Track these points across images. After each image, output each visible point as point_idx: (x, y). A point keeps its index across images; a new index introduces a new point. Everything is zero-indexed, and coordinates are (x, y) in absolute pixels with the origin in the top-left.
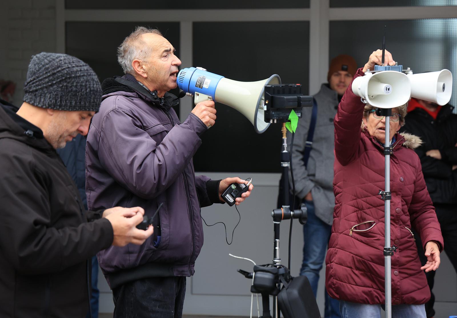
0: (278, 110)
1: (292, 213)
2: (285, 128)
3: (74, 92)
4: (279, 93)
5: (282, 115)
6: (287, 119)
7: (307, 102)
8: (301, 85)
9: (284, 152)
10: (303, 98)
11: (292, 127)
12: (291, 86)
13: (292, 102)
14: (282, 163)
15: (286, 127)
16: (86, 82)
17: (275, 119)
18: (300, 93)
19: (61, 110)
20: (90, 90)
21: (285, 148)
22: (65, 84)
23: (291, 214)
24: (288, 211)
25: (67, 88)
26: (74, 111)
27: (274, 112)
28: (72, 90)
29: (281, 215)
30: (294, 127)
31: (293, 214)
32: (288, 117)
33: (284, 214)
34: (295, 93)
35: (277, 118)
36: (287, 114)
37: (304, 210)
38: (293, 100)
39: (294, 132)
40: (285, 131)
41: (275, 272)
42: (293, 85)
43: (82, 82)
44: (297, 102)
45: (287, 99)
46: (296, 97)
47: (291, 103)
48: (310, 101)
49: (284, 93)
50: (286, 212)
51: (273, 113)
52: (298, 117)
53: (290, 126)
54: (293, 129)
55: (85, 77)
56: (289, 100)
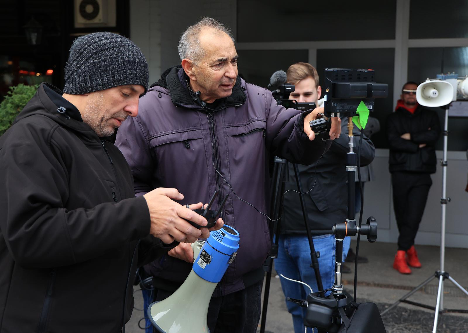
0: (342, 100)
1: (358, 228)
2: (351, 123)
3: (104, 67)
4: (343, 79)
5: (348, 107)
6: (353, 113)
7: (381, 92)
8: (374, 71)
9: (350, 153)
10: (374, 86)
11: (361, 122)
12: (360, 71)
13: (360, 90)
14: (347, 166)
15: (353, 122)
16: (118, 53)
17: (338, 112)
18: (372, 80)
19: (95, 91)
20: (124, 61)
21: (352, 149)
22: (92, 61)
23: (357, 230)
24: (353, 226)
25: (95, 65)
26: (110, 88)
27: (337, 103)
28: (100, 66)
29: (344, 230)
30: (363, 122)
31: (359, 230)
32: (356, 110)
33: (347, 230)
34: (365, 80)
35: (341, 111)
36: (355, 107)
37: (373, 226)
38: (362, 88)
39: (364, 128)
40: (351, 127)
41: (333, 306)
42: (363, 70)
43: (113, 54)
44: (367, 90)
45: (353, 87)
46: (365, 84)
47: (359, 92)
48: (384, 90)
49: (350, 80)
50: (350, 227)
51: (335, 105)
52: (369, 110)
53: (358, 120)
54: (362, 125)
55: (116, 49)
56: (355, 88)
